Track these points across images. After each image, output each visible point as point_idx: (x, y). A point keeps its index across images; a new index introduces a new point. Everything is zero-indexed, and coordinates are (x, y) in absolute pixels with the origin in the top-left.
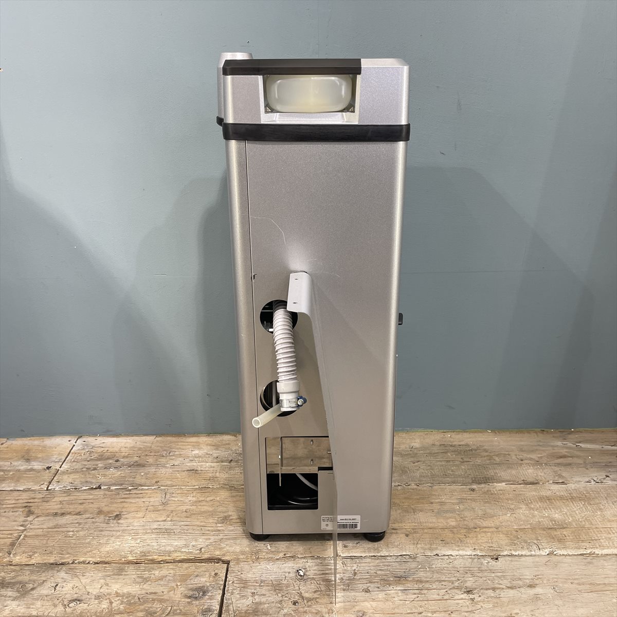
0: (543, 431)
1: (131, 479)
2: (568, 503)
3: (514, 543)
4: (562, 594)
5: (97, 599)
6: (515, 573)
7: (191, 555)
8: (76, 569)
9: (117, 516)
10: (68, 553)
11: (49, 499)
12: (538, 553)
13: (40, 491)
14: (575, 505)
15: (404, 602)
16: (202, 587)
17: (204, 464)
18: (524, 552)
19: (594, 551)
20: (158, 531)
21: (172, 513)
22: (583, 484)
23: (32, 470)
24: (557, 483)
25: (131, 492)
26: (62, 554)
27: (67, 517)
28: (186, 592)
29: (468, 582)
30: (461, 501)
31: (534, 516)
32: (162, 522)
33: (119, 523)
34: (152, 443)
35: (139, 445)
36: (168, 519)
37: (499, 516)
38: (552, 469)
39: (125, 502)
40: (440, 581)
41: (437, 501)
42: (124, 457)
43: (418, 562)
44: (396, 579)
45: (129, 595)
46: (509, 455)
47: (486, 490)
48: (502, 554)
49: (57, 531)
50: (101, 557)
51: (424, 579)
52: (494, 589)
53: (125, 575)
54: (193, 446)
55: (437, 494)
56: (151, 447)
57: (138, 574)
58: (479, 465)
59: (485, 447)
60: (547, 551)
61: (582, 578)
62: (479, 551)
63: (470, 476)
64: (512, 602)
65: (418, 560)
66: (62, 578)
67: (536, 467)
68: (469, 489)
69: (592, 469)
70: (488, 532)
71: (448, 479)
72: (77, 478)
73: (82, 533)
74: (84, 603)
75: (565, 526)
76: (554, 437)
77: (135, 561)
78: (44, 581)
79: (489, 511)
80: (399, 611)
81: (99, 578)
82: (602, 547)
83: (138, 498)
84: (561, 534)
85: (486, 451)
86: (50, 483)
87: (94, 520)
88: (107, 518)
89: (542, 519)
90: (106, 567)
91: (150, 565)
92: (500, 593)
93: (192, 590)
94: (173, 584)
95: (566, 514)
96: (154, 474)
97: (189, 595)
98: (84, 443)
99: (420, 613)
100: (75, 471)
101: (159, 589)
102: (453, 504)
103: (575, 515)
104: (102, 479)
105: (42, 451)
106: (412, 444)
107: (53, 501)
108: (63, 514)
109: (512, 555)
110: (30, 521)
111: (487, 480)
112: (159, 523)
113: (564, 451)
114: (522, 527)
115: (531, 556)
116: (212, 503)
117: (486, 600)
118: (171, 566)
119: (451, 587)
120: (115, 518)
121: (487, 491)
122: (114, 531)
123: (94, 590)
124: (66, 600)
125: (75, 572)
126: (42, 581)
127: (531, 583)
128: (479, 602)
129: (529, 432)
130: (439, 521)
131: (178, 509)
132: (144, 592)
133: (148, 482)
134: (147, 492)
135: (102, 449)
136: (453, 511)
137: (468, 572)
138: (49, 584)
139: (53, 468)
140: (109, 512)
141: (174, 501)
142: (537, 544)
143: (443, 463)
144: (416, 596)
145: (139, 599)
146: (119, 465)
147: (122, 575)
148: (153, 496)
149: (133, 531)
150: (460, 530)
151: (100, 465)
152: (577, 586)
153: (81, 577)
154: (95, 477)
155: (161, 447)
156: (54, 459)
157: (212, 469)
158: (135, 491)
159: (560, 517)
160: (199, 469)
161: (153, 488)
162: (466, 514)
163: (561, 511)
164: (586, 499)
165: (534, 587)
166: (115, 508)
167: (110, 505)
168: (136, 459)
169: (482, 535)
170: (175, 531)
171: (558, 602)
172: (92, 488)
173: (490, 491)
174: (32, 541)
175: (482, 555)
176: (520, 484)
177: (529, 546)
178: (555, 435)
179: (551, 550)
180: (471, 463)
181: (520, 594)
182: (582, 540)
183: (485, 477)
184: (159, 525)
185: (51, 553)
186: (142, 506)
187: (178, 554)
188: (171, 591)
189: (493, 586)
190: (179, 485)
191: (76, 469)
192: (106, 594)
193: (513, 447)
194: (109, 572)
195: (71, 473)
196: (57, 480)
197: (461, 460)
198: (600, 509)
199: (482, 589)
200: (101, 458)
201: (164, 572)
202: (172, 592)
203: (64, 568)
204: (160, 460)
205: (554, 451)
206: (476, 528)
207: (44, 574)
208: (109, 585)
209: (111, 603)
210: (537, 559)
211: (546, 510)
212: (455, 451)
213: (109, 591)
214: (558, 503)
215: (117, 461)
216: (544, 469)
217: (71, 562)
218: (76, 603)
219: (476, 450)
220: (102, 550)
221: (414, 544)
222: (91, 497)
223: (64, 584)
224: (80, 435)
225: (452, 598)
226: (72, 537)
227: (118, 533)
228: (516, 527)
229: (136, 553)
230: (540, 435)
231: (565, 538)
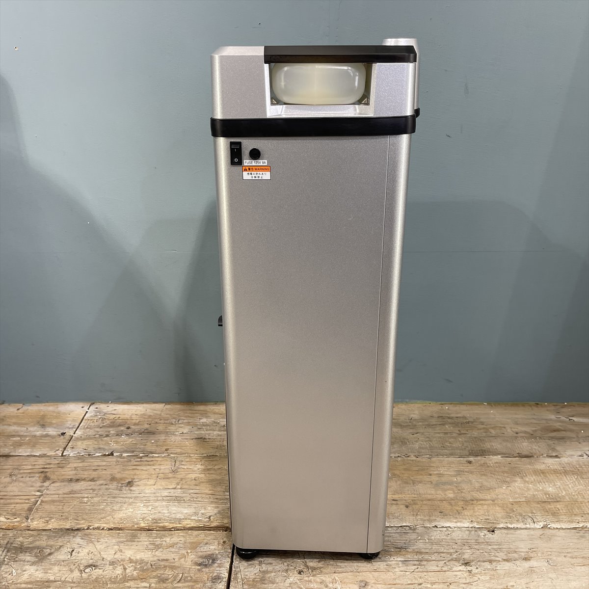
0: (538, 404)
1: (142, 446)
2: (561, 476)
3: (510, 516)
4: (556, 568)
5: (112, 565)
6: (511, 546)
7: (200, 523)
8: (91, 535)
9: (129, 482)
10: (83, 519)
11: (64, 465)
12: (532, 525)
13: (55, 457)
14: (569, 479)
15: (404, 572)
16: (212, 554)
17: (212, 432)
18: (520, 525)
19: (586, 525)
20: (168, 498)
21: (181, 480)
22: (576, 458)
23: (47, 436)
24: (551, 456)
25: (142, 460)
26: (77, 520)
27: (82, 483)
28: (196, 559)
29: (466, 554)
30: (459, 473)
31: (529, 489)
32: (173, 490)
33: (131, 490)
34: (162, 411)
35: (149, 412)
36: (178, 486)
37: (495, 488)
38: (546, 442)
39: (136, 469)
40: (439, 553)
41: (435, 473)
42: (135, 424)
43: (418, 533)
44: (397, 550)
45: (142, 561)
46: (505, 428)
47: (482, 462)
48: (498, 526)
49: (72, 497)
50: (114, 523)
51: (423, 550)
52: (490, 561)
53: (138, 541)
54: (201, 414)
55: (435, 466)
56: (160, 415)
57: (150, 541)
58: (475, 438)
59: (482, 420)
60: (541, 524)
61: (575, 552)
62: (476, 523)
63: (467, 448)
64: (508, 574)
65: (417, 531)
66: (78, 544)
67: (531, 440)
68: (466, 461)
69: (584, 444)
70: (485, 504)
71: (446, 451)
72: (90, 445)
73: (96, 499)
74: (100, 569)
75: (559, 500)
76: (547, 410)
77: (147, 528)
78: (61, 546)
79: (485, 483)
80: (400, 582)
81: (113, 544)
83: (149, 465)
84: (555, 508)
85: (482, 423)
86: (65, 449)
87: (107, 486)
88: (120, 485)
89: (537, 493)
90: (119, 533)
91: (162, 532)
92: (496, 566)
93: (201, 557)
94: (184, 552)
95: (559, 487)
96: (164, 442)
97: (199, 563)
98: (97, 409)
99: (420, 584)
100: (88, 438)
101: (170, 556)
102: (451, 476)
103: (568, 489)
104: (114, 446)
105: (56, 417)
106: (412, 416)
107: (68, 466)
108: (77, 480)
109: (508, 528)
110: (47, 487)
111: (483, 453)
112: (169, 491)
113: (557, 425)
114: (517, 500)
115: (526, 529)
116: (219, 471)
117: (483, 572)
118: (181, 533)
119: (449, 559)
120: (127, 485)
121: (484, 464)
122: (126, 497)
123: (109, 556)
124: (82, 565)
125: (90, 538)
126: (58, 547)
127: (526, 556)
128: (477, 574)
129: (523, 406)
130: (438, 492)
131: (187, 477)
132: (155, 559)
133: (158, 449)
134: (157, 459)
135: (114, 416)
136: (450, 483)
137: (466, 544)
138: (65, 550)
139: (67, 434)
140: (121, 479)
141: (183, 469)
142: (532, 517)
143: (441, 435)
144: (416, 567)
145: (151, 565)
146: (130, 432)
147: (134, 541)
148: (163, 463)
149: (145, 498)
150: (458, 502)
151: (112, 432)
152: (570, 560)
153: (96, 543)
154: (107, 444)
155: (170, 415)
156: (68, 425)
157: (219, 437)
158: (146, 459)
159: (554, 490)
160: (207, 437)
161: (163, 455)
162: (463, 485)
163: (555, 485)
164: (578, 473)
165: (529, 560)
166: (128, 475)
167: (122, 472)
168: (146, 426)
169: (479, 508)
170: (185, 498)
171: (553, 575)
172: (105, 455)
173: (487, 463)
174: (48, 506)
175: (479, 528)
176: (516, 457)
177: (524, 519)
178: (549, 408)
179: (545, 523)
180: (468, 435)
181: (515, 567)
182: (575, 514)
183: (482, 450)
184: (170, 493)
185: (67, 518)
186: (153, 473)
187: (188, 522)
188: (181, 558)
189: (489, 558)
190: (188, 453)
191: (90, 436)
192: (120, 560)
193: (508, 420)
194: (122, 538)
195: (84, 439)
196: (72, 447)
197: (458, 432)
199: (479, 561)
200: (113, 424)
201: (175, 539)
202: (183, 559)
203: (80, 533)
204: (169, 428)
205: (548, 425)
206: (473, 501)
207: (60, 540)
208: (123, 551)
209: (125, 569)
210: (532, 532)
211: (540, 484)
212: (453, 423)
213: (123, 557)
214: (552, 477)
215: (128, 428)
216: (539, 442)
217: (86, 528)
218: (92, 568)
219: (472, 422)
220: (115, 516)
221: (413, 515)
222: (104, 463)
223: (80, 550)
224: (93, 402)
225: (450, 570)
226: (86, 503)
227: (131, 500)
228: (511, 500)
229: (148, 520)
230: (535, 408)
231: (558, 511)
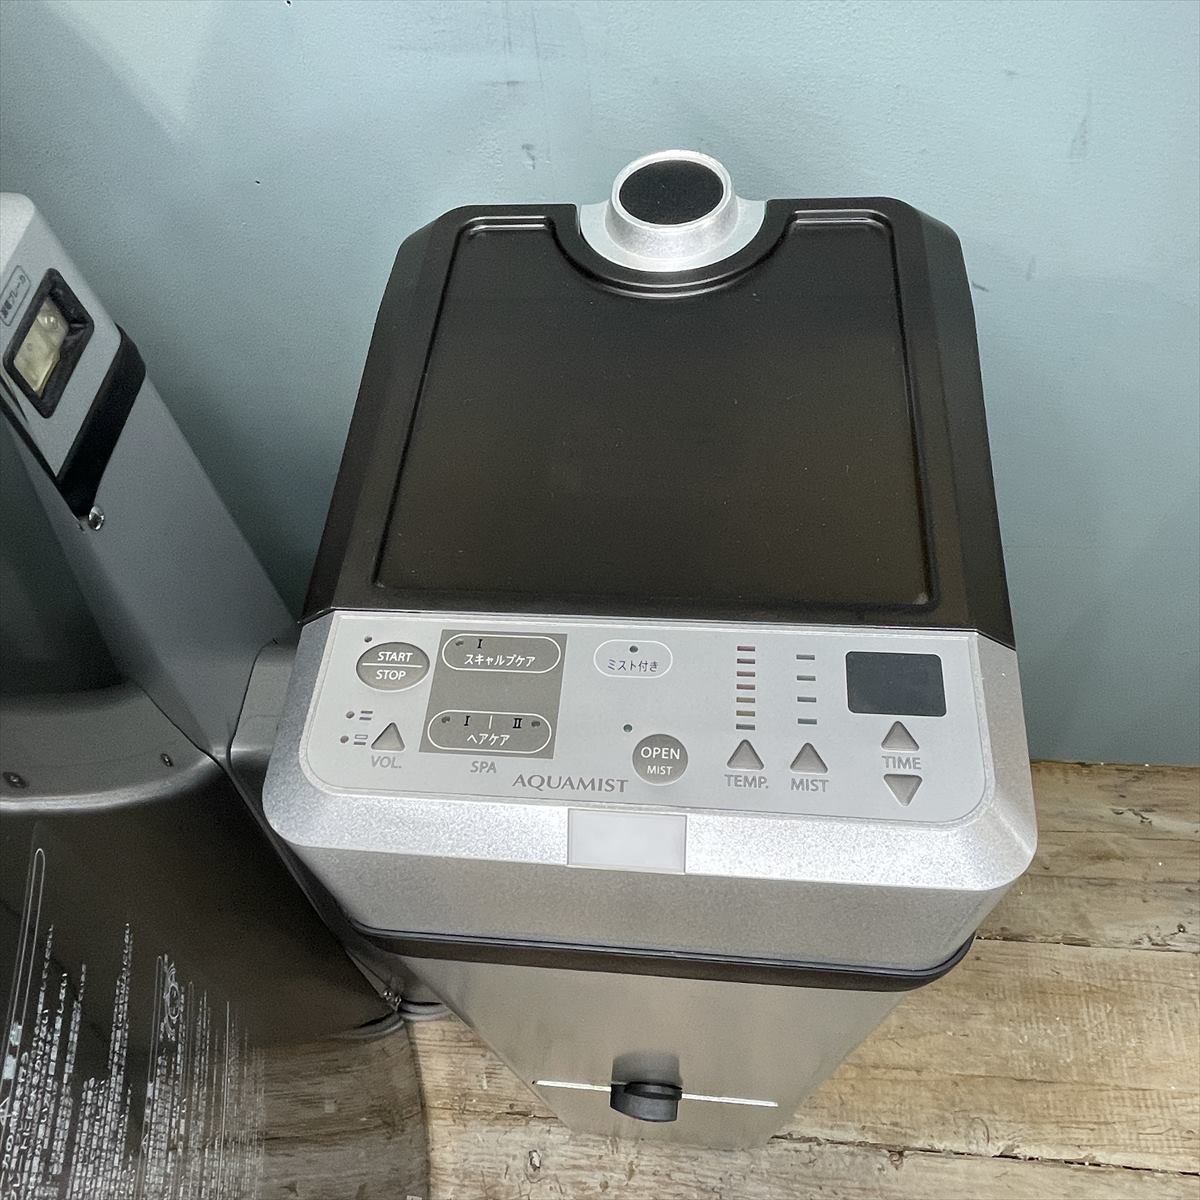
0: (1083, 765)
2: (1078, 1005)
3: (943, 1118)
12: (982, 1147)
14: (1092, 1013)
18: (958, 1144)
19: (1094, 1154)
22: (1123, 950)
24: (1071, 939)
31: (1000, 1041)
37: (931, 1033)
38: (1071, 895)
48: (913, 1145)
60: (1000, 1146)
62: (870, 1133)
69: (1153, 903)
70: (900, 1081)
75: (1056, 1075)
79: (913, 1017)
82: (1114, 1146)
89: (1014, 1052)
95: (1066, 1039)
109: (932, 1151)
113: (1110, 839)
114: (969, 1072)
115: (968, 1156)
129: (1049, 768)
137: (839, 1190)
142: (988, 1123)
159: (1052, 1047)
163: (1057, 1031)
164: (1118, 997)
169: (885, 1089)
175: (874, 1146)
176: (994, 938)
177: (970, 1127)
178: (1104, 781)
179: (1010, 1143)
182: (1078, 1123)
198: (1140, 1031)
205: (1090, 836)
206: (877, 1068)
210: (978, 1166)
211: (1029, 1025)
216: (1055, 895)
228: (956, 1072)
231: (1046, 1112)
